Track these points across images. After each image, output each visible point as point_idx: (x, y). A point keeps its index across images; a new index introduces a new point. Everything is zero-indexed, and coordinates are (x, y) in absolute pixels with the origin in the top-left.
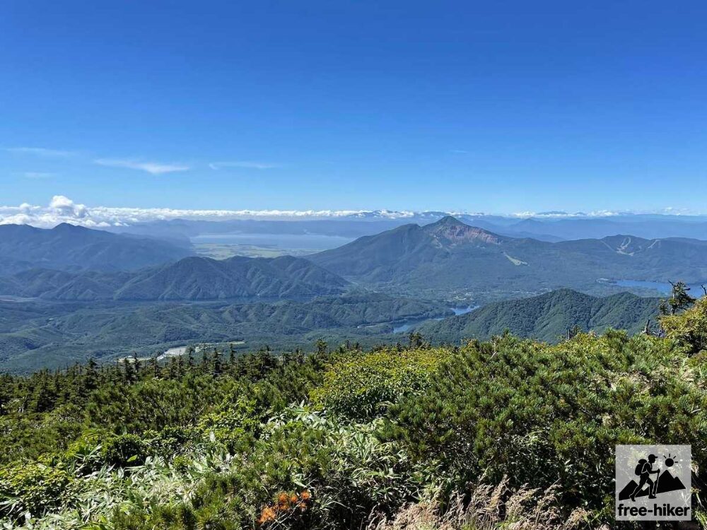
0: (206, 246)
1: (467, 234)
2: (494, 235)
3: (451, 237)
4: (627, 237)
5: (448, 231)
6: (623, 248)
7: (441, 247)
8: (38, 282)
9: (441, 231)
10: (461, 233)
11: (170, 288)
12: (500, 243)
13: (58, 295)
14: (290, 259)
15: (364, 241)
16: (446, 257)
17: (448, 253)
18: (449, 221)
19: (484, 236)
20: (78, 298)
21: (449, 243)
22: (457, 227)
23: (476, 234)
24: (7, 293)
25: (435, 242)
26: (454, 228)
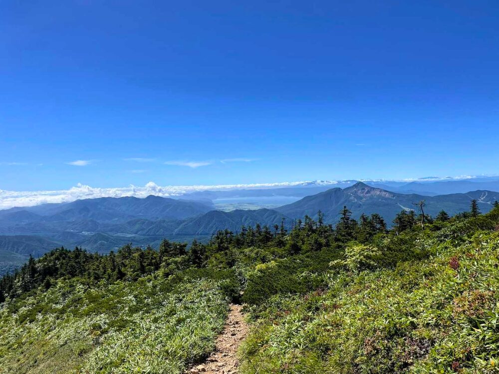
0: (220, 205)
1: (372, 193)
2: (390, 193)
3: (362, 195)
4: (484, 191)
5: (360, 191)
6: (482, 199)
7: (356, 200)
8: (137, 226)
9: (356, 192)
10: (368, 192)
11: (202, 228)
12: (394, 198)
13: (147, 233)
14: (265, 210)
15: (308, 199)
16: (359, 207)
17: (361, 205)
18: (360, 185)
19: (383, 193)
20: (157, 234)
21: (361, 198)
22: (366, 188)
23: (378, 193)
24: (122, 232)
25: (352, 198)
26: (363, 189)
